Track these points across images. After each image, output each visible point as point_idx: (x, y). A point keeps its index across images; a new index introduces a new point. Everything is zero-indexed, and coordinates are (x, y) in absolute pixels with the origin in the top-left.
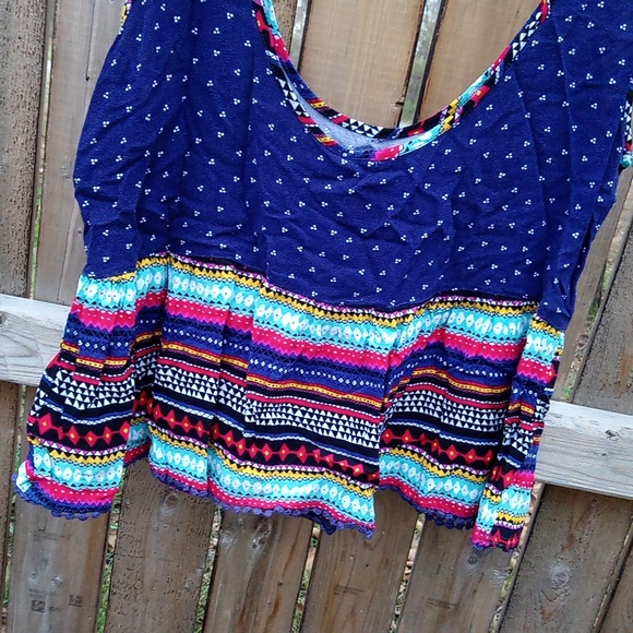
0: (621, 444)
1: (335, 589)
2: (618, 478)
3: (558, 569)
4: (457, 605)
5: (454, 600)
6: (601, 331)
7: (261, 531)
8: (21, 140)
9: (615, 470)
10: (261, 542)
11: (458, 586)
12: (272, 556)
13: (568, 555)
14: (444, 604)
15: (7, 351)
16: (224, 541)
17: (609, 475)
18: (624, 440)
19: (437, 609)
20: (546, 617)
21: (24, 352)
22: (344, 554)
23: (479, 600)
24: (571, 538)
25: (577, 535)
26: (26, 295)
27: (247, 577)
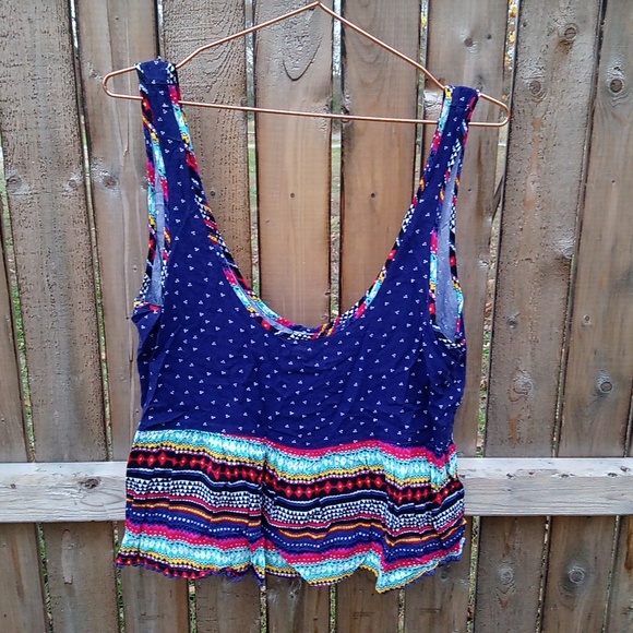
0: (518, 481)
1: (355, 615)
2: (523, 504)
3: (504, 570)
4: (441, 610)
5: (438, 606)
6: (491, 407)
7: (295, 585)
8: (90, 363)
9: (519, 498)
10: (296, 593)
11: (438, 596)
12: (305, 601)
13: (508, 559)
14: (432, 611)
15: (105, 502)
16: (270, 597)
17: (516, 503)
18: (520, 478)
19: (428, 615)
20: (504, 605)
21: (115, 499)
22: (355, 589)
23: (455, 603)
24: (507, 547)
25: (510, 544)
26: (107, 460)
27: (291, 620)
